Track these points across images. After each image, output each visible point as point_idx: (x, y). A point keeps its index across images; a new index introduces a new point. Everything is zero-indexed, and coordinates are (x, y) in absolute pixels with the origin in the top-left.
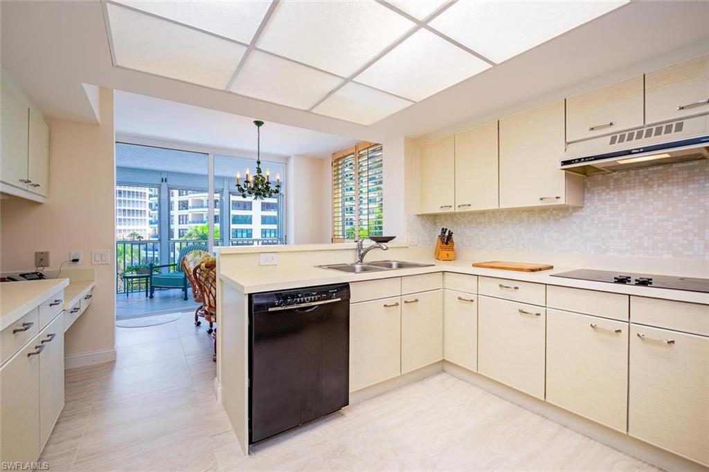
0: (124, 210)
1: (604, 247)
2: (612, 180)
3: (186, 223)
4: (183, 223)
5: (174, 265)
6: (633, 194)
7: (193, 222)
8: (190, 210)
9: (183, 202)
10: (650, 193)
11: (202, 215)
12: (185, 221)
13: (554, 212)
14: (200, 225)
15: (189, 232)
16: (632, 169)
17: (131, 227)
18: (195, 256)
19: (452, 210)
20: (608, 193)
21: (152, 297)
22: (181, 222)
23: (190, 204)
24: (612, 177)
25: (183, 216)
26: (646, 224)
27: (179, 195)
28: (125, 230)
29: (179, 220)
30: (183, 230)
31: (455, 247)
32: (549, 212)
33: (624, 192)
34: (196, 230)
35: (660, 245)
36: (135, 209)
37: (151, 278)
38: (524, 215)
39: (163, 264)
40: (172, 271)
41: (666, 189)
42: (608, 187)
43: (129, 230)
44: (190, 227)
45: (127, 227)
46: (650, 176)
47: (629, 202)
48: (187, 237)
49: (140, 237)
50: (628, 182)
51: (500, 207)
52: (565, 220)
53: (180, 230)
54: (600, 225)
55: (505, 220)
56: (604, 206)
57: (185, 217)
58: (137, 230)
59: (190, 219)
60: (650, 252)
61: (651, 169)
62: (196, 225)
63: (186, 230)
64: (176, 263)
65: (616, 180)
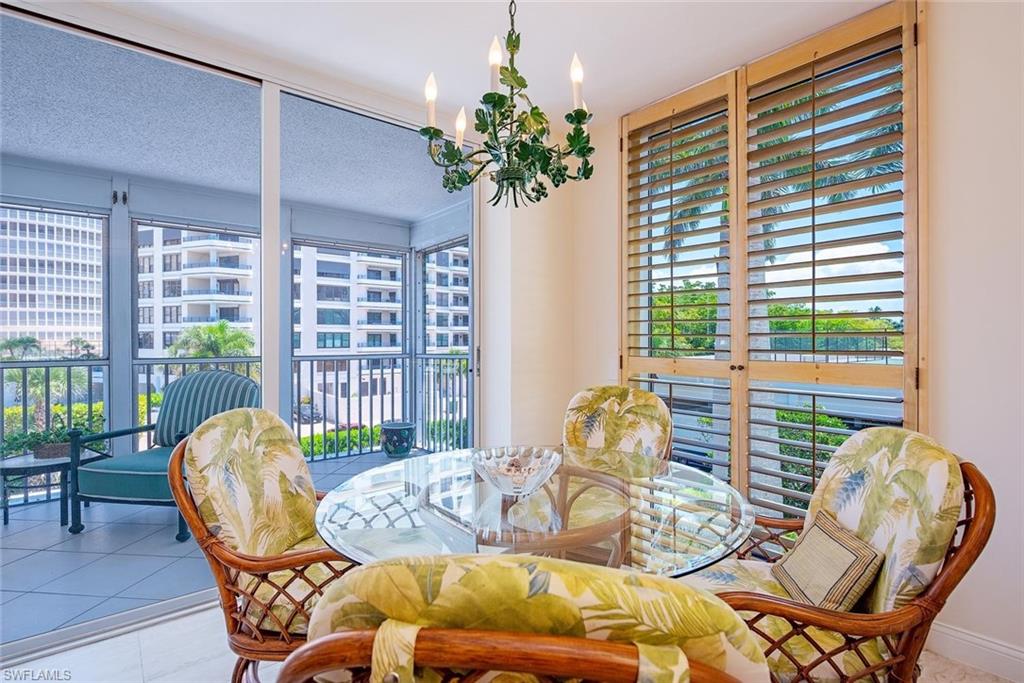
0: (59, 298)
3: (177, 321)
4: (171, 321)
5: (150, 428)
7: (191, 320)
8: (184, 297)
9: (172, 283)
11: (208, 306)
12: (174, 318)
14: (204, 325)
15: (182, 337)
17: (72, 328)
18: (230, 435)
21: (77, 529)
22: (168, 318)
23: (184, 287)
25: (171, 308)
27: (165, 270)
28: (60, 334)
29: (164, 315)
30: (171, 333)
34: (198, 336)
36: (80, 294)
37: (75, 474)
39: (116, 429)
40: (143, 446)
43: (68, 334)
44: (184, 328)
45: (64, 328)
48: (178, 348)
49: (87, 346)
53: (164, 334)
57: (174, 309)
58: (84, 333)
59: (185, 313)
62: (198, 324)
63: (177, 333)
64: (154, 421)
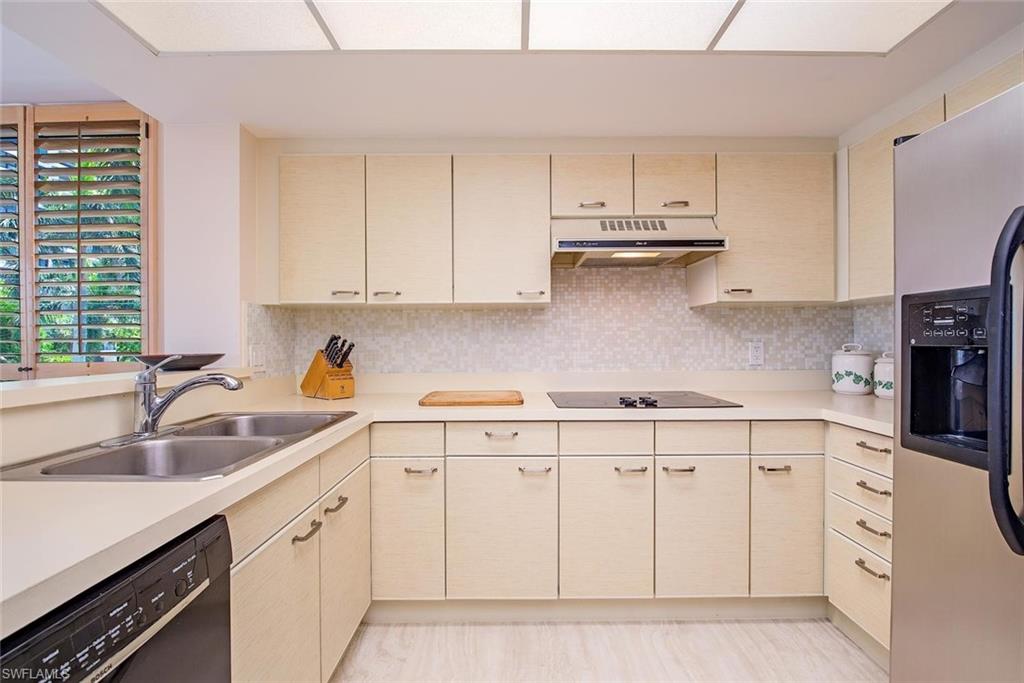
1: (567, 361)
2: (574, 278)
6: (594, 297)
10: (610, 297)
13: (509, 314)
16: (595, 266)
19: (359, 300)
20: (570, 294)
24: (574, 273)
26: (607, 333)
31: (353, 372)
32: (502, 314)
33: (586, 293)
35: (619, 357)
38: (468, 316)
41: (623, 293)
42: (570, 285)
46: (610, 277)
47: (591, 305)
50: (590, 281)
51: (455, 301)
52: (522, 325)
54: (563, 333)
55: (437, 323)
56: (566, 310)
60: (611, 365)
61: (611, 269)
65: (578, 278)
